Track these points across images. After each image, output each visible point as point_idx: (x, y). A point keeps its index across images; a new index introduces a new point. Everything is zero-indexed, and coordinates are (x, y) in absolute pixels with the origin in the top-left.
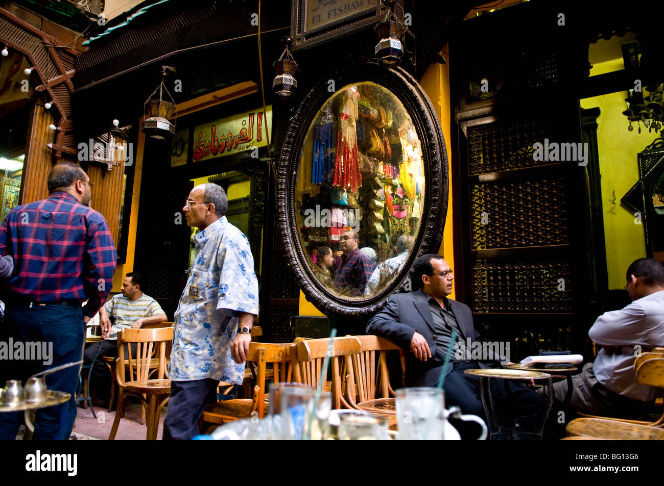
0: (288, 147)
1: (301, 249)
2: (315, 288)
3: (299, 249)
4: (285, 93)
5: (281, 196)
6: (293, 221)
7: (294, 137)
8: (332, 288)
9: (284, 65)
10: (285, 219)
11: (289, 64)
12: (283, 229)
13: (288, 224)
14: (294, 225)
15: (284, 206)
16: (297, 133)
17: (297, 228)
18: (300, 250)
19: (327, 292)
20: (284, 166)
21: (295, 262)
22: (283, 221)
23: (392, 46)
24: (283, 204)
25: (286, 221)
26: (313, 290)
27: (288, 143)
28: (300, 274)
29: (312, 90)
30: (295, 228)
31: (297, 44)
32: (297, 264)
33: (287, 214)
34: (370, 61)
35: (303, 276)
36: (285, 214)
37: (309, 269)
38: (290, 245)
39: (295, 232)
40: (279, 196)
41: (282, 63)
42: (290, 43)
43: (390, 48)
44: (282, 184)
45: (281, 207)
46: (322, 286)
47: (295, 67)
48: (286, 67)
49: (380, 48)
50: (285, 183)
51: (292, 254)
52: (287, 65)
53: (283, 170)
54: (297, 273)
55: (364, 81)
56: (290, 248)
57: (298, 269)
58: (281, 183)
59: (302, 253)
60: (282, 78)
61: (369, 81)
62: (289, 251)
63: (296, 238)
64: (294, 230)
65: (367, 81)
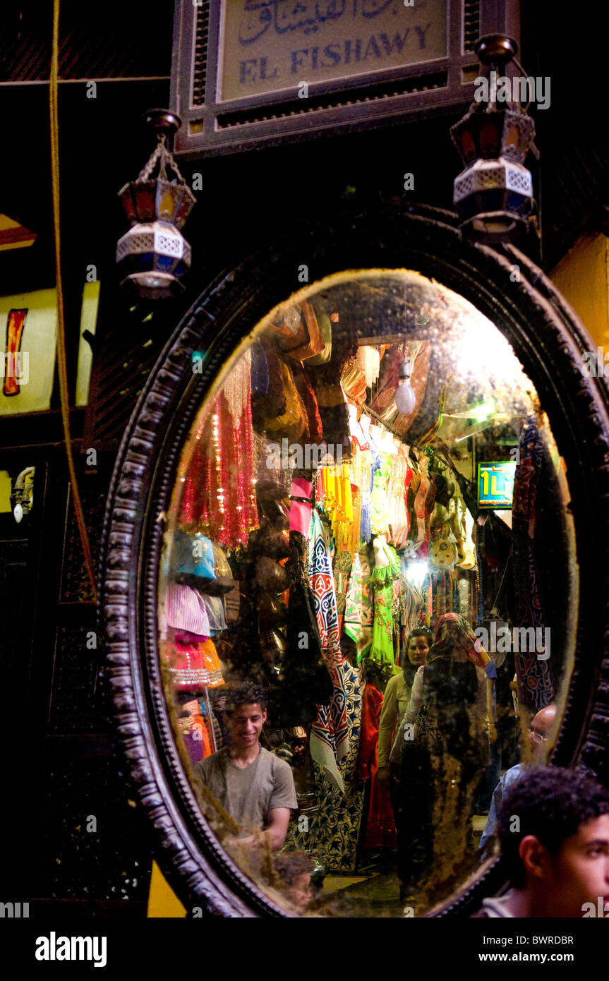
0: (143, 437)
1: (175, 755)
2: (221, 886)
3: (169, 753)
4: (154, 278)
5: (117, 586)
6: (151, 665)
7: (163, 409)
8: (277, 888)
9: (159, 199)
10: (124, 656)
11: (173, 196)
12: (120, 690)
13: (136, 672)
14: (153, 679)
15: (127, 618)
16: (175, 399)
17: (163, 689)
18: (172, 759)
19: (259, 900)
20: (129, 494)
21: (156, 799)
22: (118, 664)
23: (509, 186)
24: (123, 609)
25: (128, 664)
26: (217, 895)
27: (145, 425)
28: (174, 838)
29: (230, 277)
30: (157, 688)
31: (191, 134)
32: (164, 804)
33: (133, 642)
34: (413, 213)
35: (180, 846)
36: (128, 641)
37: (202, 821)
38: (139, 740)
39: (156, 699)
40: (111, 584)
41: (150, 189)
42: (172, 129)
43: (504, 190)
44: (121, 549)
45: (114, 618)
46: (244, 880)
47: (187, 204)
48: (162, 202)
49: (475, 186)
50: (130, 546)
51: (146, 770)
52: (169, 198)
53: (125, 506)
54: (162, 834)
55: (393, 267)
56: (141, 751)
57: (166, 820)
58: (118, 546)
59: (179, 769)
60: (152, 235)
61: (408, 268)
62: (135, 763)
63: (160, 719)
64: (155, 692)
65: (400, 267)
